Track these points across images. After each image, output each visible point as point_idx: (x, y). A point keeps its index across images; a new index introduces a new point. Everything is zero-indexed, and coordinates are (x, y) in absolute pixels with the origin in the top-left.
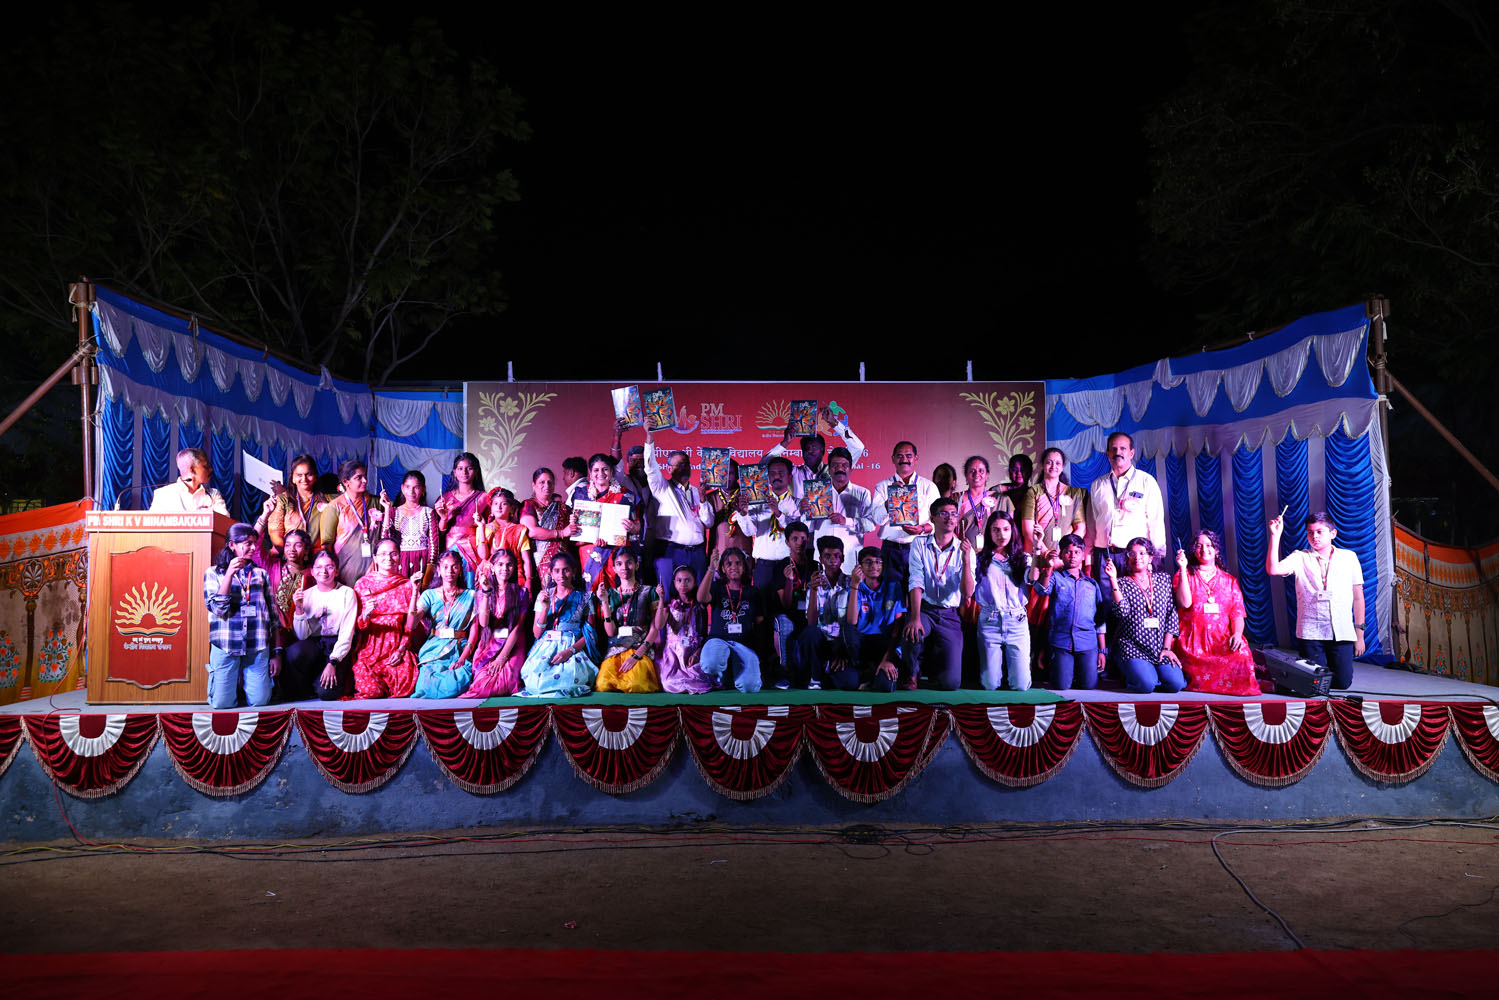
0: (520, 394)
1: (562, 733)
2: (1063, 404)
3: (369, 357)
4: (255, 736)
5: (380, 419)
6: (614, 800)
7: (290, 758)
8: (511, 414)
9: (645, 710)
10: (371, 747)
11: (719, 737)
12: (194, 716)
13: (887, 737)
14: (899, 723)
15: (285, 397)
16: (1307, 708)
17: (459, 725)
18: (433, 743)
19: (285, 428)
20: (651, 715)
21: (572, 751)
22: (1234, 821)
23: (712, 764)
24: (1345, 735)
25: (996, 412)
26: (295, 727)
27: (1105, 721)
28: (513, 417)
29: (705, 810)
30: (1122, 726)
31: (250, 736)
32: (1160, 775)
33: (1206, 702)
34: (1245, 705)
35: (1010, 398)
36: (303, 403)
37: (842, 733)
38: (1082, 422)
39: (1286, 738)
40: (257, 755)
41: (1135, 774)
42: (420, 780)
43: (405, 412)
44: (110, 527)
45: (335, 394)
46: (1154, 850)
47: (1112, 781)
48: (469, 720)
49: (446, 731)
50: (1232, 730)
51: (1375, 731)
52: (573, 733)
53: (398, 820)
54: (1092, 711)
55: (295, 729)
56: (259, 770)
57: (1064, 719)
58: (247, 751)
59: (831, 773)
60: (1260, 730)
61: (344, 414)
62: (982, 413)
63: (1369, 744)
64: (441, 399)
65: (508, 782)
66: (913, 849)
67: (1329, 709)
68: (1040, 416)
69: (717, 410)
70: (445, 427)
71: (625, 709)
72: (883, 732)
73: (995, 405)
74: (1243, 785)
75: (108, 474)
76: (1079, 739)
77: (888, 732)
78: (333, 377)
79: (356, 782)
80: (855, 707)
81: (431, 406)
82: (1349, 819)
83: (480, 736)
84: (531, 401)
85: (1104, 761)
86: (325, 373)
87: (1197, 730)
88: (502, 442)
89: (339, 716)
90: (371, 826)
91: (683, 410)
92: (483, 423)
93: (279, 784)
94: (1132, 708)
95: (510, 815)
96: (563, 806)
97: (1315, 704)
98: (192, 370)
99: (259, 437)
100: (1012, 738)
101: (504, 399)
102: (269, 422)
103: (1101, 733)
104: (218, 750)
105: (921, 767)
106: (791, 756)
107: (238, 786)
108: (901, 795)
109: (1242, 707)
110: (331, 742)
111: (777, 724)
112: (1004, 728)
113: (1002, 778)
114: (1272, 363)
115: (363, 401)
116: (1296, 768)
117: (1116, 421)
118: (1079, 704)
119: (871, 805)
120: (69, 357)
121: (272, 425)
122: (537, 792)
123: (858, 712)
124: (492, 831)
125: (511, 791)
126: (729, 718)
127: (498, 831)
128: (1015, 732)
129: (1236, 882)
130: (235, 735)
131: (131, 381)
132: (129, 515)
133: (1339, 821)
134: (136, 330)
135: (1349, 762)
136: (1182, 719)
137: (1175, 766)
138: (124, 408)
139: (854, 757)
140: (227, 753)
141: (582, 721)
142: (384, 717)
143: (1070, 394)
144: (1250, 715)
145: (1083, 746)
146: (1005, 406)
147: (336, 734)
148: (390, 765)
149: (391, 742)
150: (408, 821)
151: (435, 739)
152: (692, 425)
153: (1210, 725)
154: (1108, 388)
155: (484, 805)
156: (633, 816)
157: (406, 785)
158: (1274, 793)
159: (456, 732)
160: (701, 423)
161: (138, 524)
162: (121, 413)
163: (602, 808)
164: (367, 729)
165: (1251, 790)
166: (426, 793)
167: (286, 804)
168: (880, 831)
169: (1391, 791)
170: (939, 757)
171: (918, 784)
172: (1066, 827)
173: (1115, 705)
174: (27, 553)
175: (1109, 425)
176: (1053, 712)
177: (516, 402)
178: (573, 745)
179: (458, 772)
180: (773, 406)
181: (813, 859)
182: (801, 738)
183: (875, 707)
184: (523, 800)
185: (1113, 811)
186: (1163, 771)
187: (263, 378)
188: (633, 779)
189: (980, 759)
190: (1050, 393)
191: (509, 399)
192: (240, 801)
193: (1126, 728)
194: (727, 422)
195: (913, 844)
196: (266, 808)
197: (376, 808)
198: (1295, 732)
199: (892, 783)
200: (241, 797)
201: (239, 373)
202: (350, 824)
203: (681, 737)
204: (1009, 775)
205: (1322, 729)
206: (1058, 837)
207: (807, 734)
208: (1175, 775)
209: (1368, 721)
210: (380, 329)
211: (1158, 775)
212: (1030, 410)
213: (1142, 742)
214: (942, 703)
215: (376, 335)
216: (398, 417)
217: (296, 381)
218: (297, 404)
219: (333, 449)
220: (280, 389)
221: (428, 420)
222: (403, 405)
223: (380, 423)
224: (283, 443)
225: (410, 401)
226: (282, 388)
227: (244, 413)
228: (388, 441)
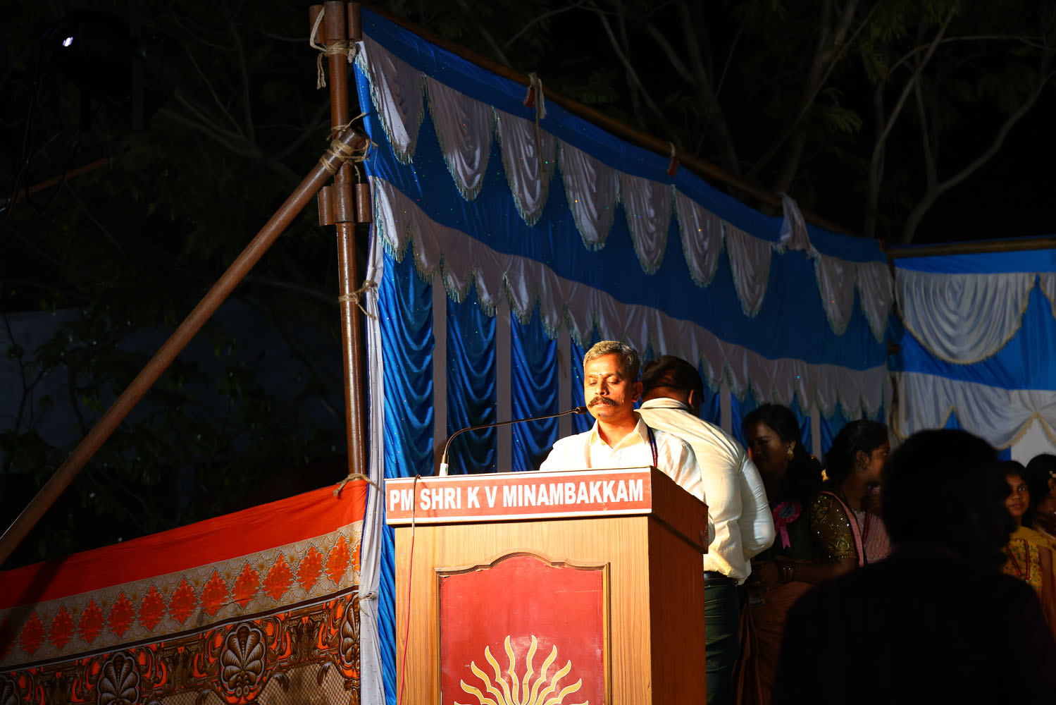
5: (910, 326)
15: (712, 269)
19: (719, 343)
36: (748, 282)
43: (967, 302)
44: (435, 513)
45: (813, 260)
61: (834, 312)
64: (1052, 266)
75: (393, 424)
78: (807, 221)
81: (1029, 285)
98: (533, 197)
102: (681, 324)
115: (872, 282)
120: (315, 163)
131: (425, 217)
132: (473, 484)
134: (430, 105)
138: (416, 276)
161: (491, 504)
162: (411, 287)
174: (229, 610)
187: (668, 222)
201: (621, 205)
210: (899, 108)
215: (889, 126)
216: (953, 318)
217: (733, 227)
218: (737, 282)
219: (813, 397)
220: (702, 247)
221: (1024, 319)
222: (962, 287)
223: (911, 334)
224: (712, 373)
225: (980, 277)
226: (706, 244)
227: (631, 300)
228: (930, 377)
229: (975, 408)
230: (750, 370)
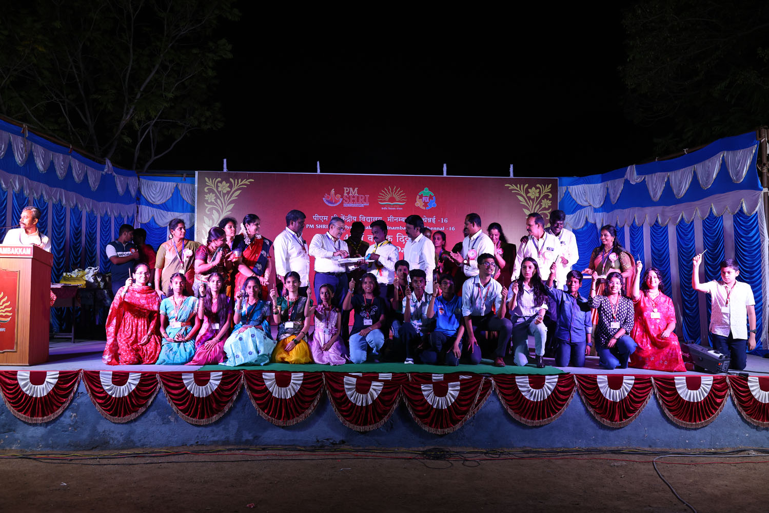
0: (231, 179)
1: (250, 388)
2: (569, 192)
3: (136, 155)
4: (57, 386)
5: (143, 193)
6: (282, 430)
7: (79, 400)
8: (225, 192)
9: (302, 374)
10: (130, 394)
11: (348, 391)
12: (18, 373)
13: (453, 394)
14: (461, 385)
15: (82, 178)
16: (714, 380)
17: (185, 382)
18: (169, 393)
19: (83, 198)
20: (306, 377)
21: (256, 399)
22: (667, 449)
23: (343, 408)
24: (737, 397)
25: (527, 197)
26: (82, 381)
27: (589, 386)
28: (226, 193)
29: (338, 438)
30: (599, 389)
31: (53, 386)
32: (622, 420)
33: (651, 376)
34: (675, 378)
35: (537, 188)
36: (93, 182)
37: (425, 391)
38: (580, 204)
39: (701, 399)
40: (58, 398)
41: (606, 419)
42: (160, 416)
43: (158, 188)
45: (114, 176)
46: (617, 466)
47: (592, 423)
48: (191, 378)
49: (177, 385)
50: (667, 393)
51: (756, 395)
52: (256, 388)
53: (146, 440)
54: (581, 380)
55: (82, 382)
56: (59, 407)
57: (563, 384)
58: (52, 396)
59: (417, 416)
60: (684, 393)
61: (120, 190)
62: (520, 198)
63: (751, 403)
64: (181, 181)
65: (215, 418)
66: (467, 463)
67: (728, 381)
68: (554, 200)
69: (354, 192)
70: (183, 199)
71: (290, 373)
72: (451, 391)
73: (527, 192)
74: (673, 428)
76: (572, 397)
77: (453, 391)
78: (113, 165)
79: (120, 416)
80: (433, 375)
81: (175, 185)
82: (738, 449)
83: (198, 388)
84: (238, 184)
85: (587, 410)
86: (109, 163)
87: (646, 392)
88: (220, 210)
89: (109, 374)
90: (129, 443)
91: (333, 191)
92: (207, 197)
93: (71, 416)
94: (606, 378)
95: (215, 439)
96: (250, 433)
97: (719, 378)
98: (22, 158)
99: (64, 202)
100: (531, 396)
101: (221, 182)
102: (71, 193)
103: (586, 393)
104: (33, 394)
105: (474, 413)
106: (392, 404)
107: (45, 417)
108: (461, 430)
109: (674, 379)
110: (104, 390)
111: (384, 385)
112: (526, 389)
113: (523, 420)
114: (699, 168)
115: (132, 182)
116: (706, 417)
117: (602, 203)
118: (572, 375)
119: (441, 436)
121: (72, 195)
122: (233, 424)
123: (435, 378)
124: (205, 448)
125: (217, 423)
126: (354, 380)
127: (208, 448)
128: (533, 391)
129: (667, 486)
130: (44, 385)
133: (732, 450)
135: (740, 414)
136: (636, 386)
137: (632, 414)
139: (432, 406)
140: (39, 396)
141: (262, 380)
142: (138, 375)
143: (573, 187)
144: (678, 384)
145: (575, 402)
146: (533, 193)
147: (108, 386)
148: (141, 406)
149: (142, 391)
150: (152, 441)
151: (170, 391)
152: (338, 201)
153: (654, 390)
154: (597, 183)
155: (200, 432)
156: (293, 440)
157: (152, 419)
158: (693, 432)
159: (183, 385)
160: (343, 199)
163: (274, 435)
164: (127, 383)
165: (678, 430)
166: (163, 423)
167: (75, 429)
168: (447, 452)
169: (764, 432)
170: (485, 407)
171: (471, 424)
172: (563, 452)
173: (595, 376)
175: (597, 206)
176: (556, 380)
177: (229, 184)
178: (257, 395)
179: (184, 411)
180: (389, 190)
181: (405, 468)
182: (399, 393)
183: (446, 375)
184: (224, 429)
185: (592, 443)
186: (624, 418)
187: (68, 165)
188: (294, 417)
189: (511, 409)
190: (561, 185)
191: (224, 183)
192: (46, 427)
193: (602, 391)
194: (360, 200)
195: (467, 460)
196: (63, 431)
197: (132, 433)
198: (706, 395)
199: (455, 422)
200: (47, 424)
201: (52, 161)
202: (115, 442)
203: (324, 391)
204: (528, 419)
205: (723, 393)
206: (558, 457)
207: (403, 391)
208: (631, 420)
209: (751, 389)
210: (143, 137)
211: (621, 420)
212: (549, 196)
213: (611, 400)
214: (488, 373)
215: (141, 141)
216: (154, 192)
217: (89, 167)
218: (89, 182)
219: (112, 211)
220: (79, 172)
221: (173, 194)
222: (157, 185)
223: (143, 195)
224: (80, 206)
225: (162, 182)
226: (80, 172)
227: (55, 187)
228: (147, 207)
229: (159, 216)
230: (92, 205)
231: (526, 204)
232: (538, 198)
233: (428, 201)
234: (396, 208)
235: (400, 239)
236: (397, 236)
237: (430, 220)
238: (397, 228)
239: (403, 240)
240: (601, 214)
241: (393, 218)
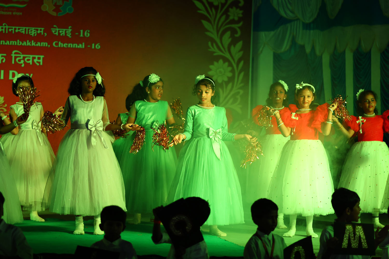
25: (208, 3)
38: (284, 16)
62: (197, 3)
68: (247, 9)
117: (315, 16)
212: (240, 2)
231: (206, 13)
232: (223, 5)
233: (60, 3)
234: (12, 12)
235: (17, 59)
236: (13, 55)
237: (63, 32)
238: (13, 43)
239: (22, 62)
240: (312, 31)
241: (7, 27)
